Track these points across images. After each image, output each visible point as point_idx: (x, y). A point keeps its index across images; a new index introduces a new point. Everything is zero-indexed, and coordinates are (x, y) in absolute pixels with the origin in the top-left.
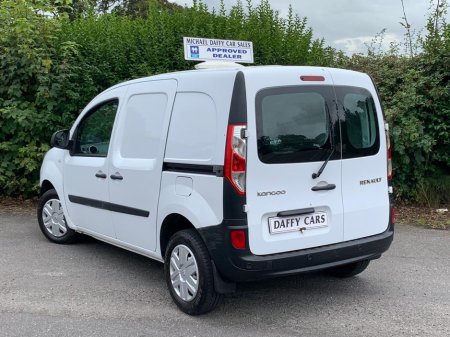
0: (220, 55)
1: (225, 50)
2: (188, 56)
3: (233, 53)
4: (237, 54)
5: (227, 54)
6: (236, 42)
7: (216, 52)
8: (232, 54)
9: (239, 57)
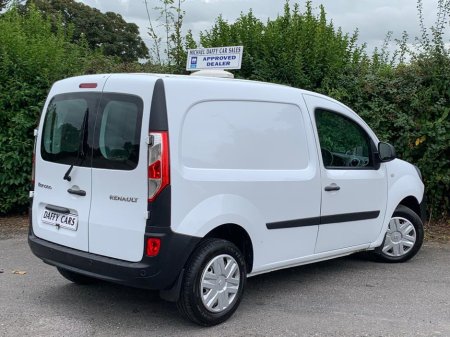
0: (212, 64)
1: (217, 58)
2: (188, 68)
3: (224, 60)
4: (227, 60)
5: (218, 61)
6: (228, 48)
7: (210, 61)
8: (222, 61)
9: (228, 63)
